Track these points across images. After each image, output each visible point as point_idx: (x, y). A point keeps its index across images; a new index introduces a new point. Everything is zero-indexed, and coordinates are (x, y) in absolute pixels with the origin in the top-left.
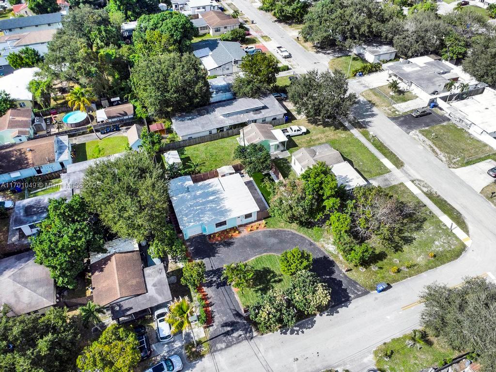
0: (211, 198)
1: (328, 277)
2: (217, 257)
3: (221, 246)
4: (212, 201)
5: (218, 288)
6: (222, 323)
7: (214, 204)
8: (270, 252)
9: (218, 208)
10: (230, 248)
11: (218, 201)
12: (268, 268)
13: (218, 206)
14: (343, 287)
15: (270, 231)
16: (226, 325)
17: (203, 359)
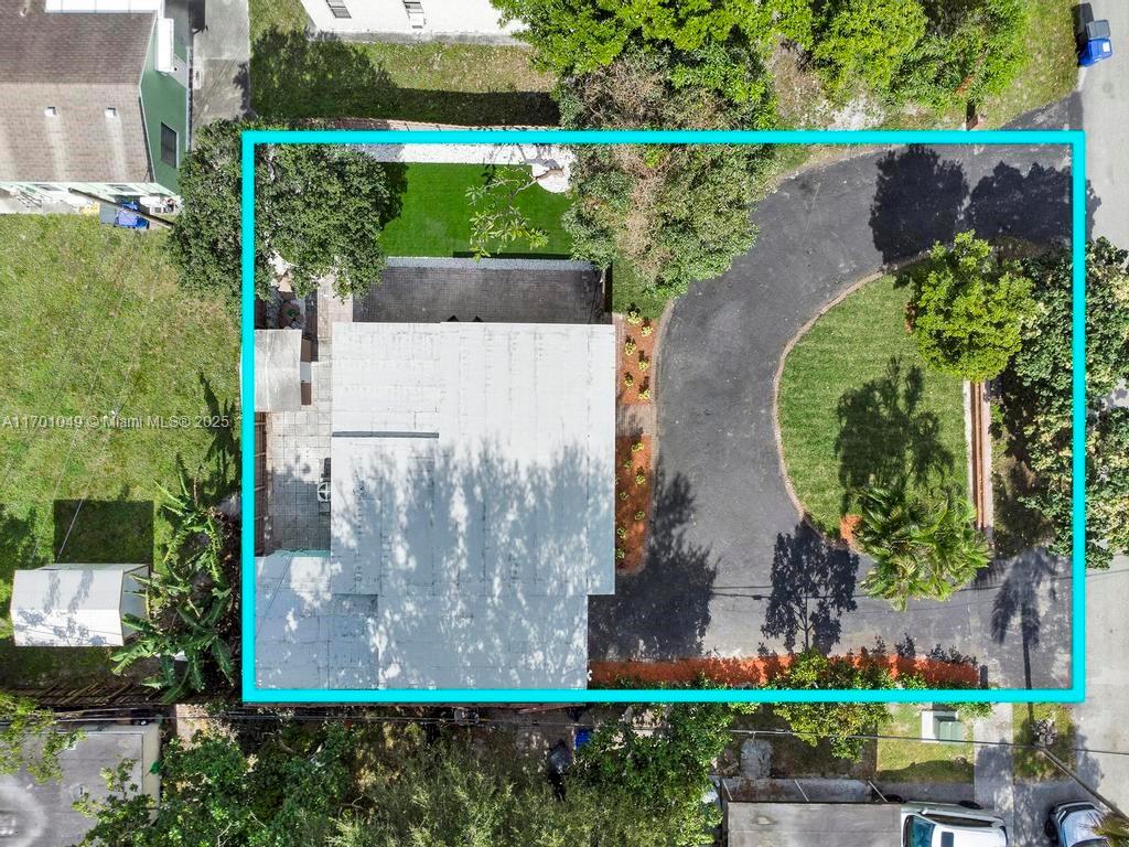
0: (459, 510)
1: (967, 202)
2: (721, 566)
3: (675, 532)
4: (482, 515)
5: (853, 606)
6: (989, 635)
7: (504, 509)
8: (775, 357)
9: (531, 499)
10: (695, 503)
11: (490, 488)
12: (845, 397)
13: (521, 499)
14: (1025, 174)
15: (675, 312)
16: (999, 626)
17: (1080, 732)
